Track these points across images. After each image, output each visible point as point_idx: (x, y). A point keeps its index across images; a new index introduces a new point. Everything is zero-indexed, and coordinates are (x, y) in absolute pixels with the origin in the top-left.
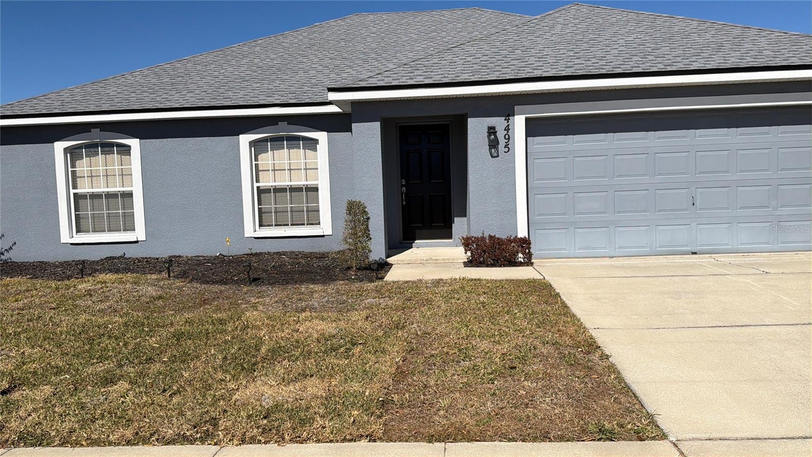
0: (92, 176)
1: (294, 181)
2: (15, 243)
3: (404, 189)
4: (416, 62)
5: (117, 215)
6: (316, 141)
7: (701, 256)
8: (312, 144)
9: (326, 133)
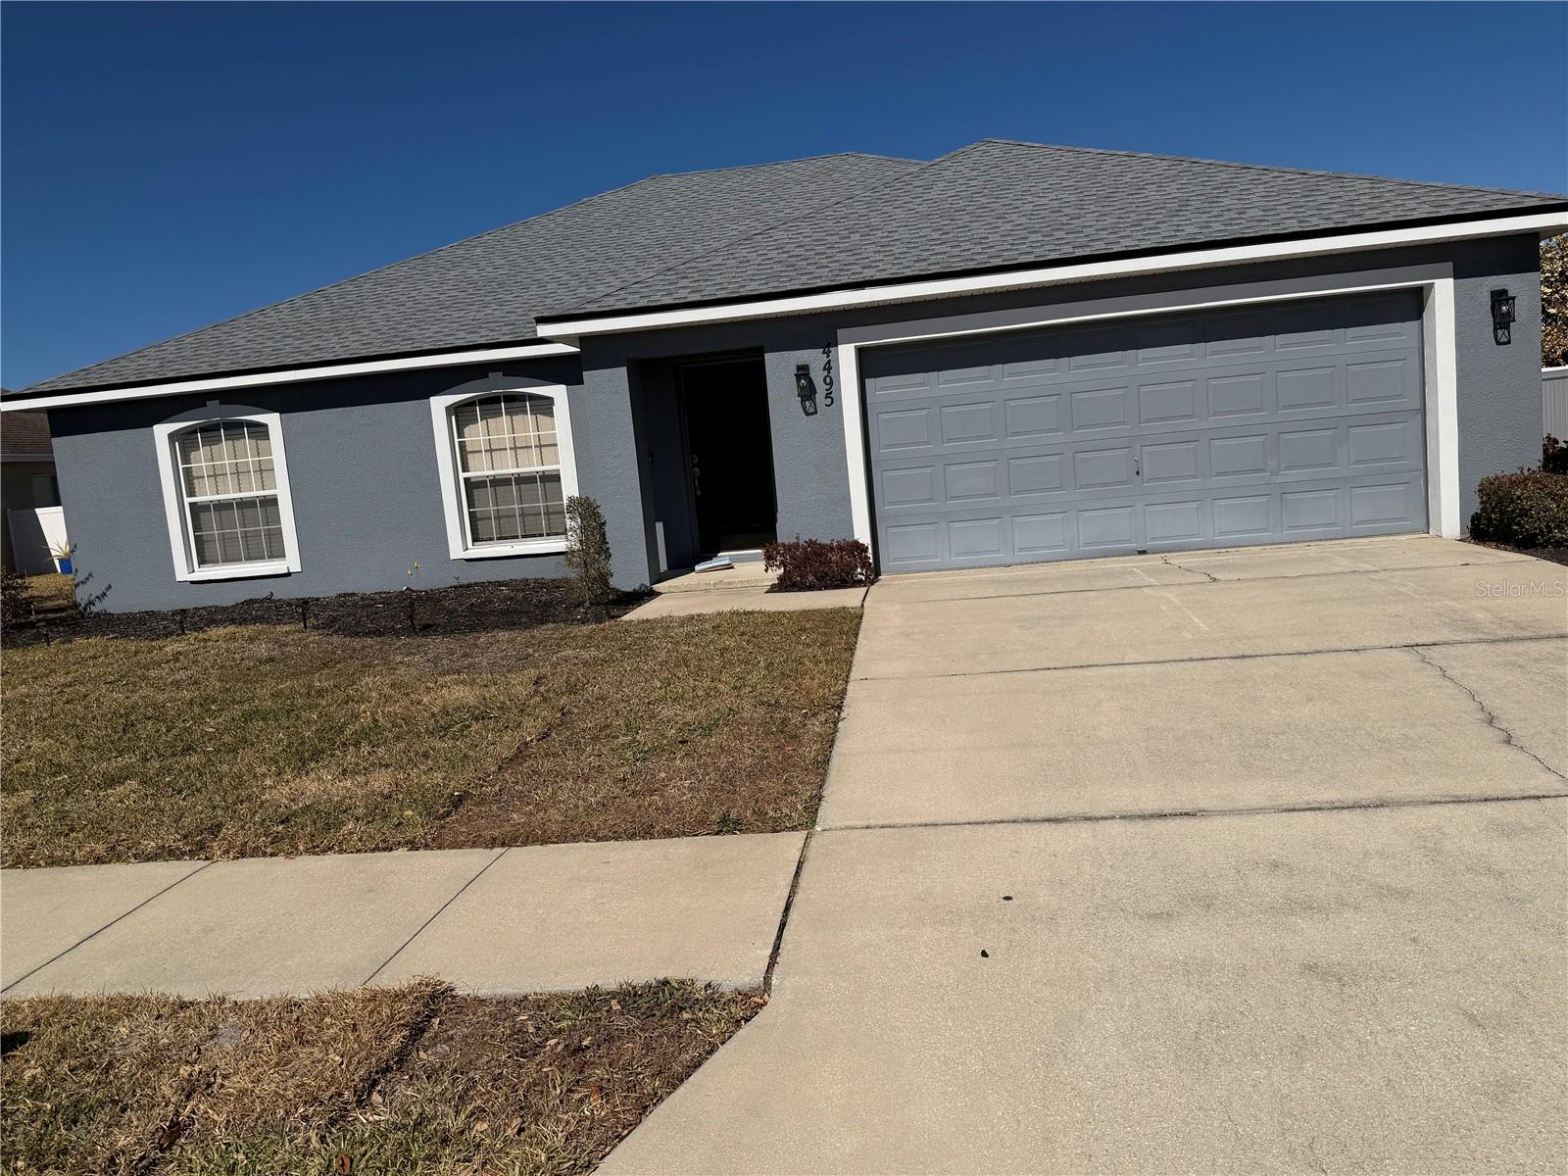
0: (215, 476)
1: (498, 469)
2: (110, 587)
3: (697, 470)
4: (688, 265)
5: (257, 534)
6: (550, 401)
7: (1153, 556)
8: (545, 406)
9: (564, 387)
